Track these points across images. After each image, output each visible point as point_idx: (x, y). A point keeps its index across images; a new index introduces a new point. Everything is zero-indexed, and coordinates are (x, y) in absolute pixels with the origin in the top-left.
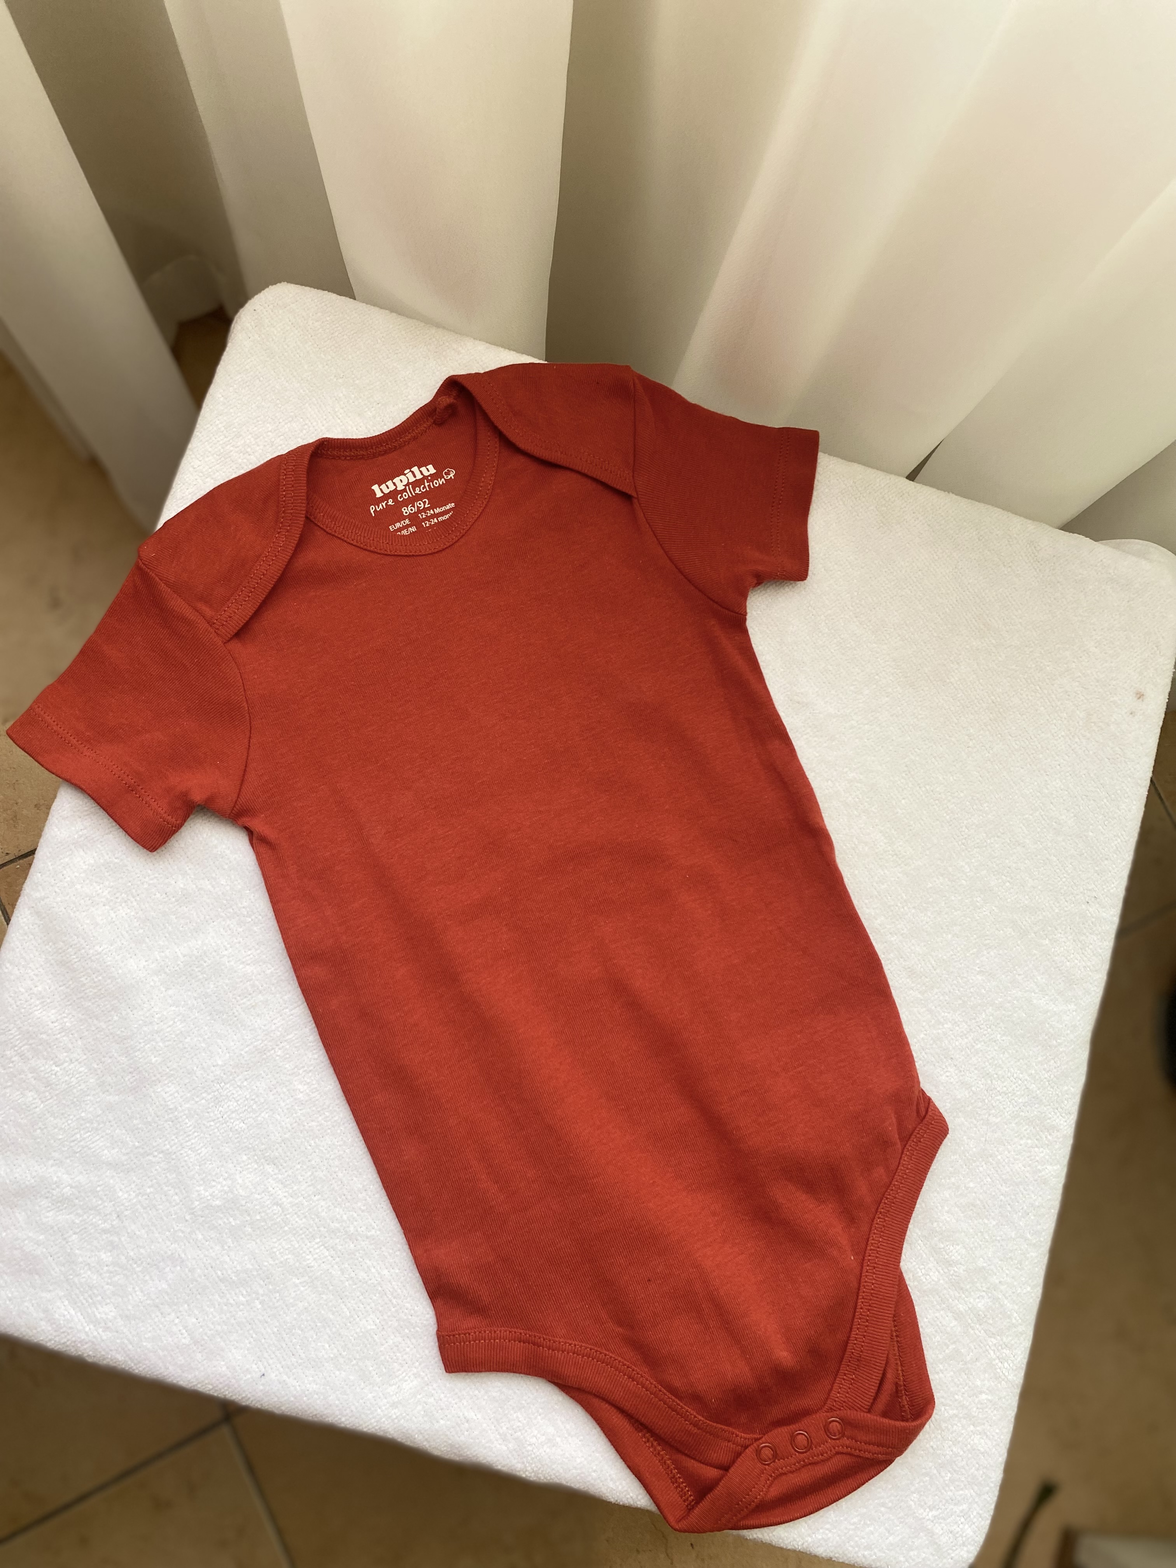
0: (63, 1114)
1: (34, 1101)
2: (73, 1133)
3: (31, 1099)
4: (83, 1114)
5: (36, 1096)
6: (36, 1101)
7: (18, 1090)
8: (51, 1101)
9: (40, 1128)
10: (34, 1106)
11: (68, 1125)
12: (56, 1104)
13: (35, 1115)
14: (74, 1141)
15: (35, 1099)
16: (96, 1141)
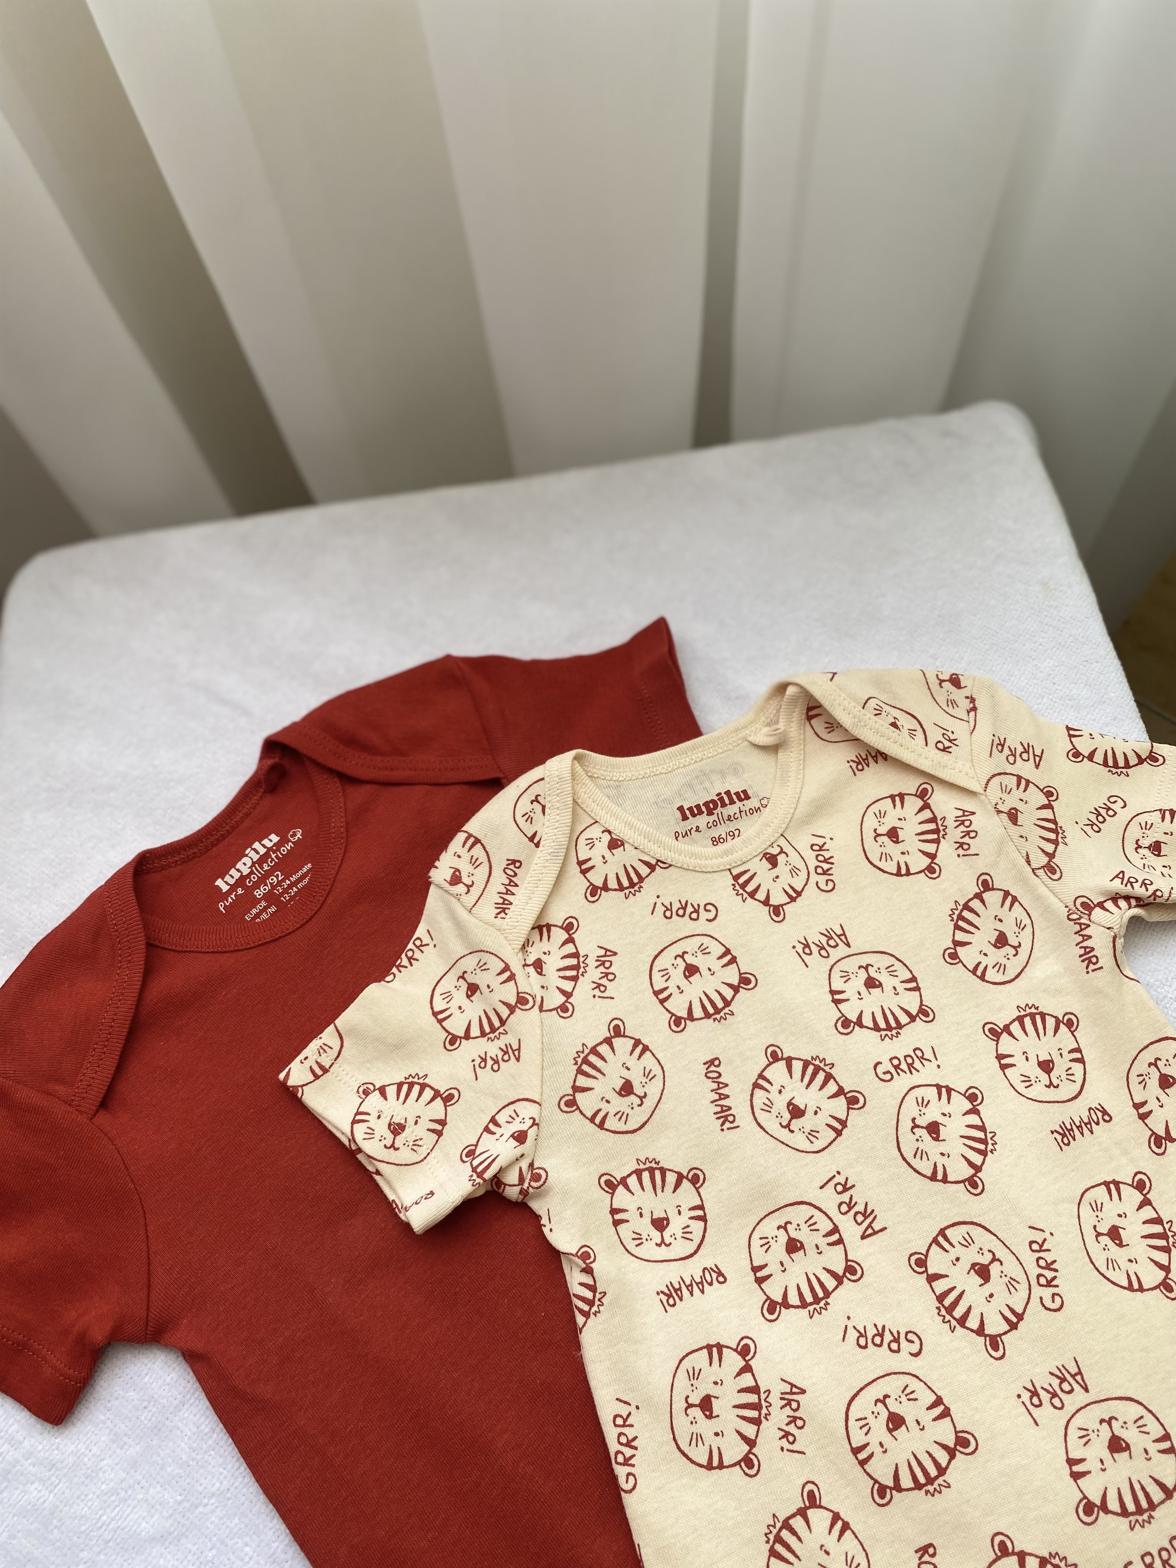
0: (78, 1497)
1: (40, 1495)
2: (98, 1516)
3: (35, 1493)
4: (104, 1487)
5: (40, 1487)
6: (42, 1494)
7: (17, 1489)
8: (61, 1485)
9: (56, 1527)
10: (42, 1500)
11: (89, 1508)
12: (67, 1487)
13: (45, 1512)
14: (101, 1528)
15: (40, 1491)
16: (128, 1515)
